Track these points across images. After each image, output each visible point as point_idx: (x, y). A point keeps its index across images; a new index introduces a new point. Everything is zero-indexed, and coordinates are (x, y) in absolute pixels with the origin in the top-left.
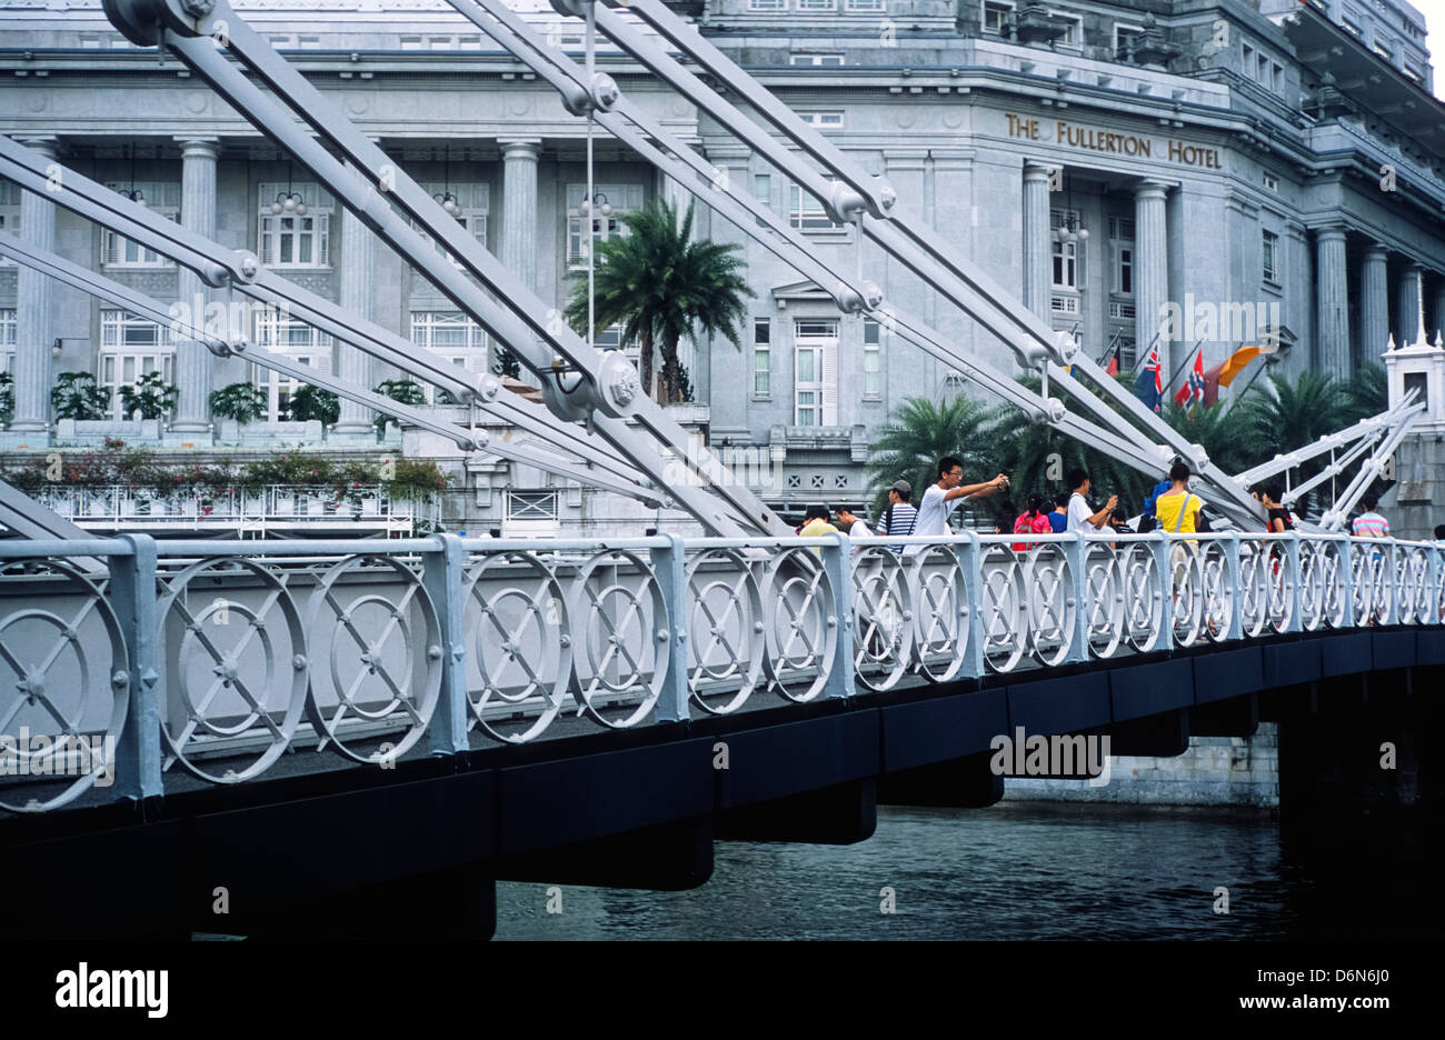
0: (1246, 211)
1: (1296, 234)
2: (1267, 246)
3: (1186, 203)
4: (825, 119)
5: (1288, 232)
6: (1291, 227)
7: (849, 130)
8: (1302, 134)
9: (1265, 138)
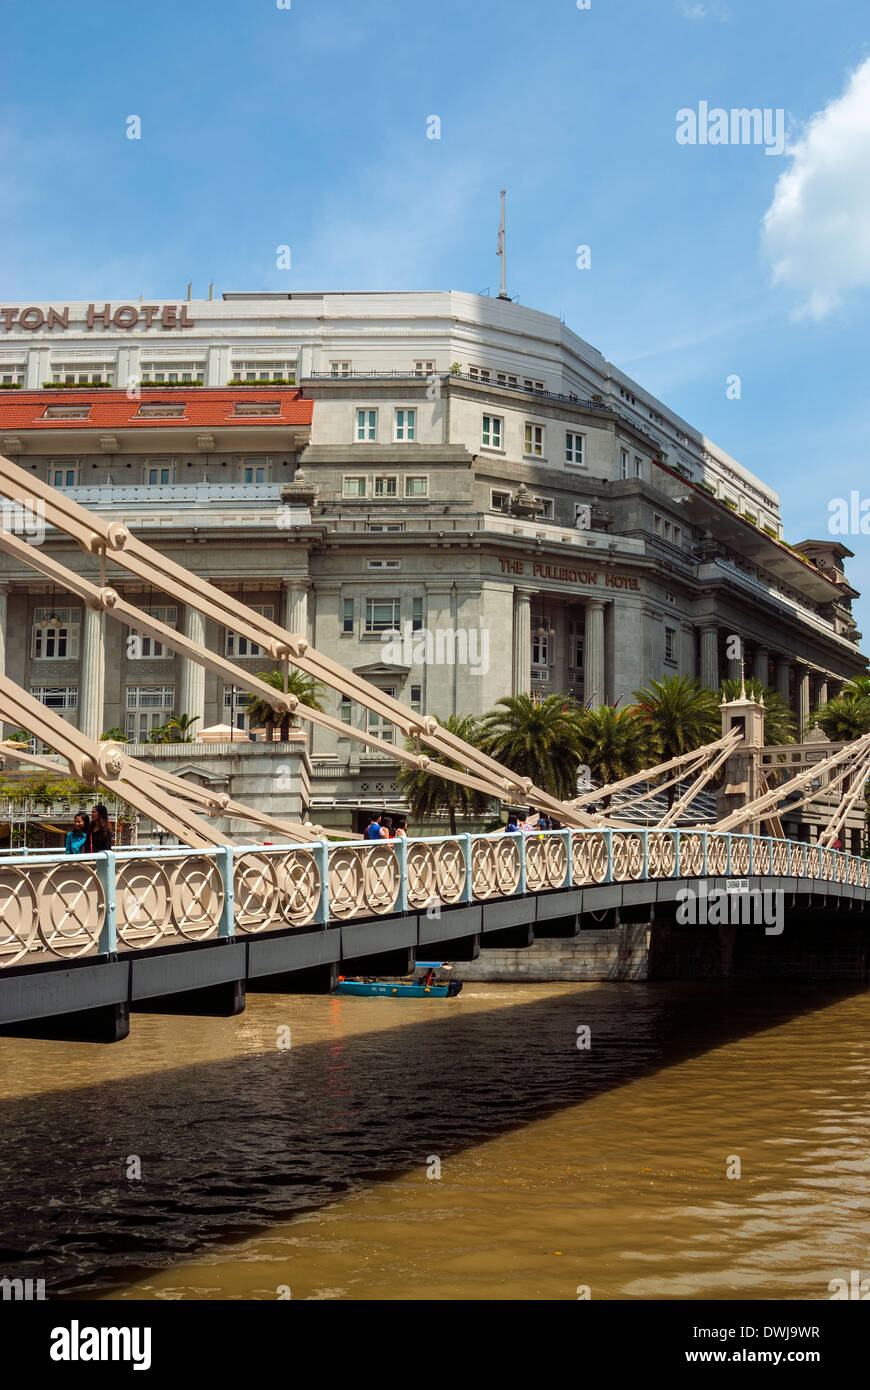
0: (655, 616)
1: (686, 629)
2: (668, 637)
3: (617, 612)
4: (389, 564)
5: (680, 628)
6: (684, 625)
7: (404, 571)
8: (694, 568)
9: (667, 572)
